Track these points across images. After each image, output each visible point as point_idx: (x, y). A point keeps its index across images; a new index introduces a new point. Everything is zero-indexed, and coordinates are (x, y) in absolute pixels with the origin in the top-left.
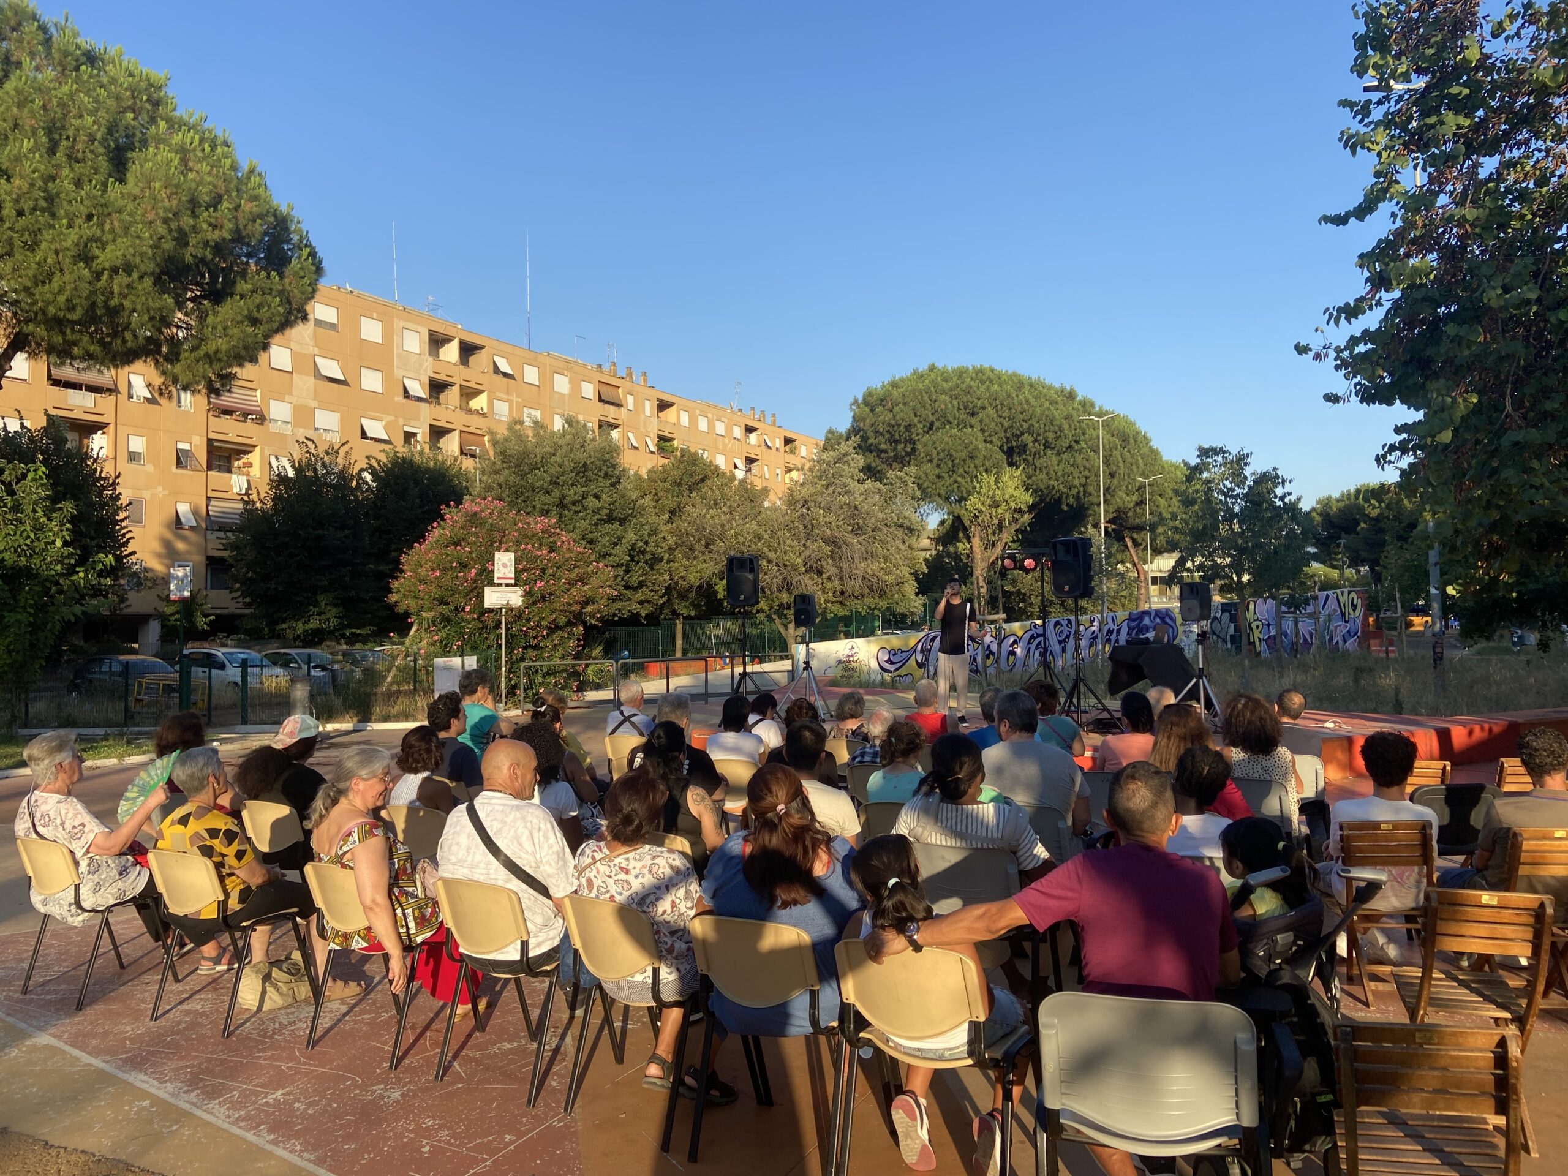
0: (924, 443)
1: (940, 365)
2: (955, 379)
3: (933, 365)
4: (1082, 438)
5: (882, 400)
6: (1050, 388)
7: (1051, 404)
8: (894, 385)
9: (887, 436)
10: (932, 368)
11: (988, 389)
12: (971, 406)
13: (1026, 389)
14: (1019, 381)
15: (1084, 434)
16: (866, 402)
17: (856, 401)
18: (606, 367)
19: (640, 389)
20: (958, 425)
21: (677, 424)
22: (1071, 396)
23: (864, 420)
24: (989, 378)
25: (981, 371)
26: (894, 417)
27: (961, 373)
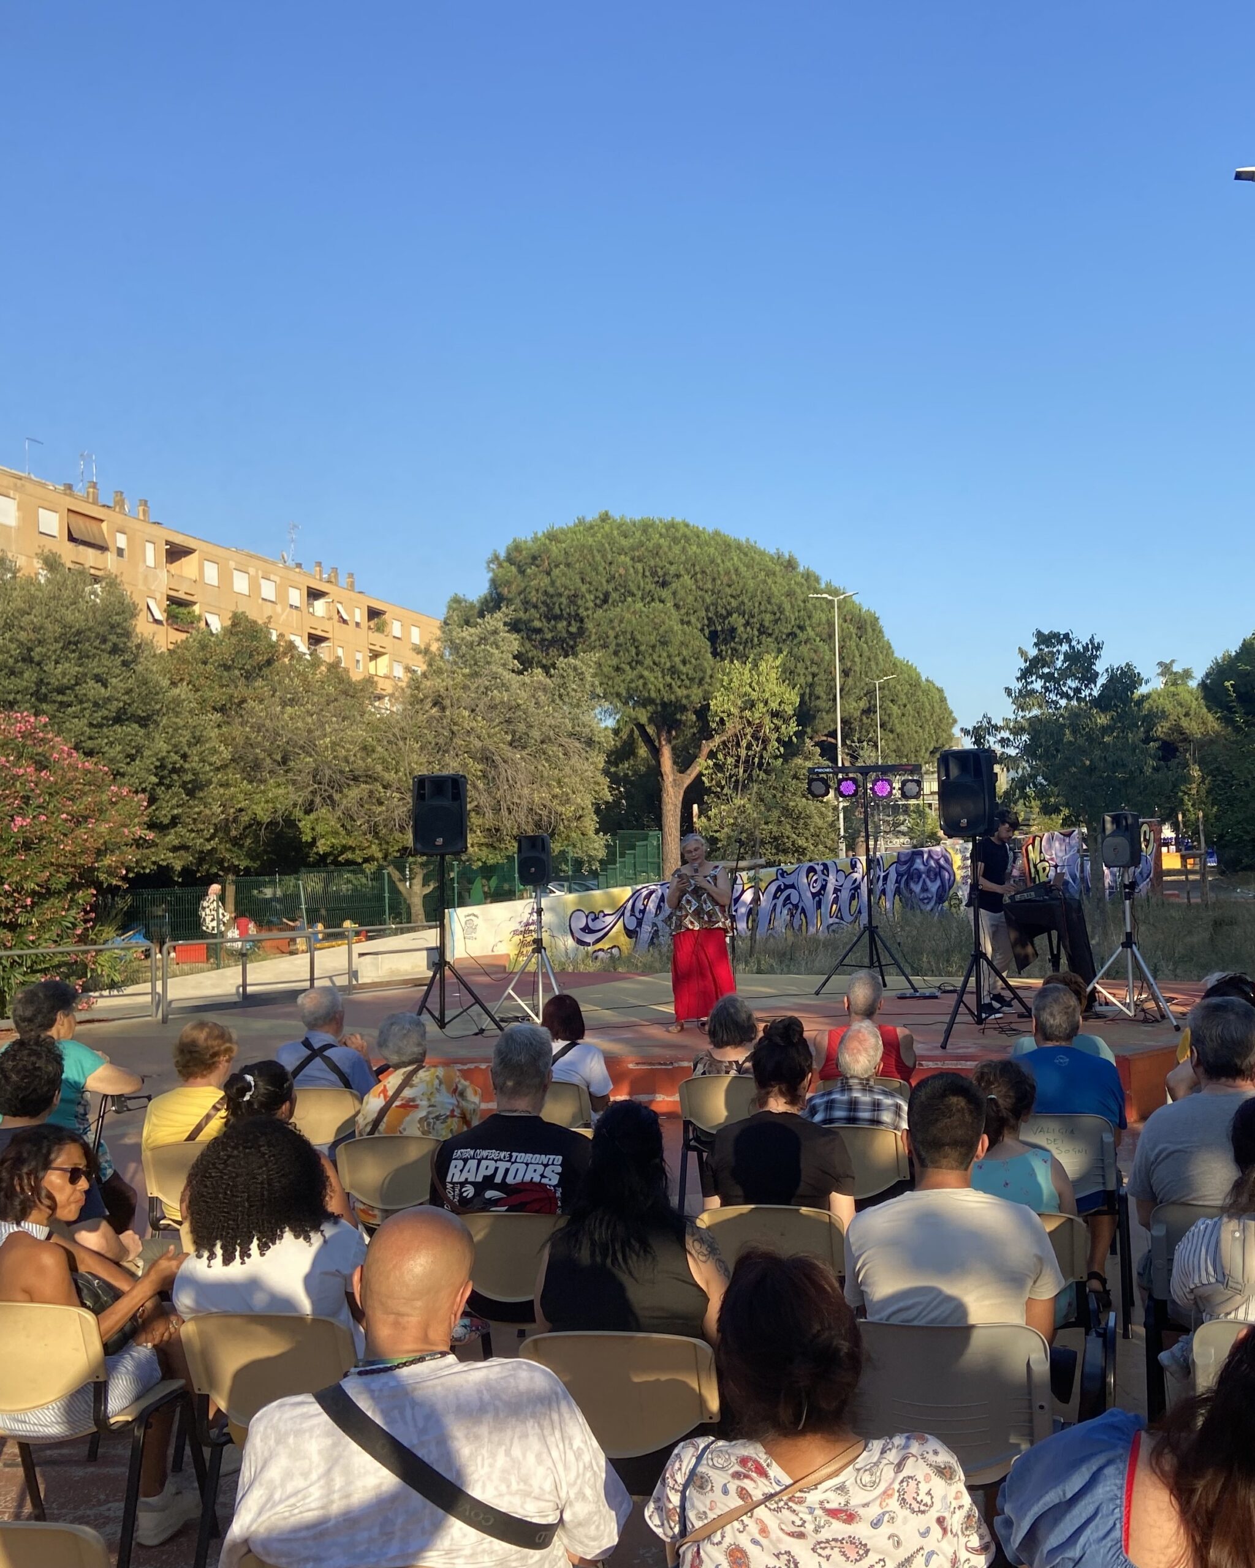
0: (596, 620)
1: (616, 515)
2: (638, 534)
3: (607, 514)
4: (807, 623)
5: (534, 558)
6: (762, 554)
7: (767, 575)
8: (552, 537)
9: (543, 609)
10: (605, 518)
11: (684, 549)
12: (660, 573)
13: (734, 555)
14: (725, 542)
15: (810, 617)
16: (510, 560)
17: (497, 558)
18: (79, 489)
19: (138, 525)
20: (642, 599)
21: (200, 581)
22: (791, 565)
23: (508, 583)
24: (685, 536)
25: (672, 526)
26: (553, 583)
27: (646, 527)
